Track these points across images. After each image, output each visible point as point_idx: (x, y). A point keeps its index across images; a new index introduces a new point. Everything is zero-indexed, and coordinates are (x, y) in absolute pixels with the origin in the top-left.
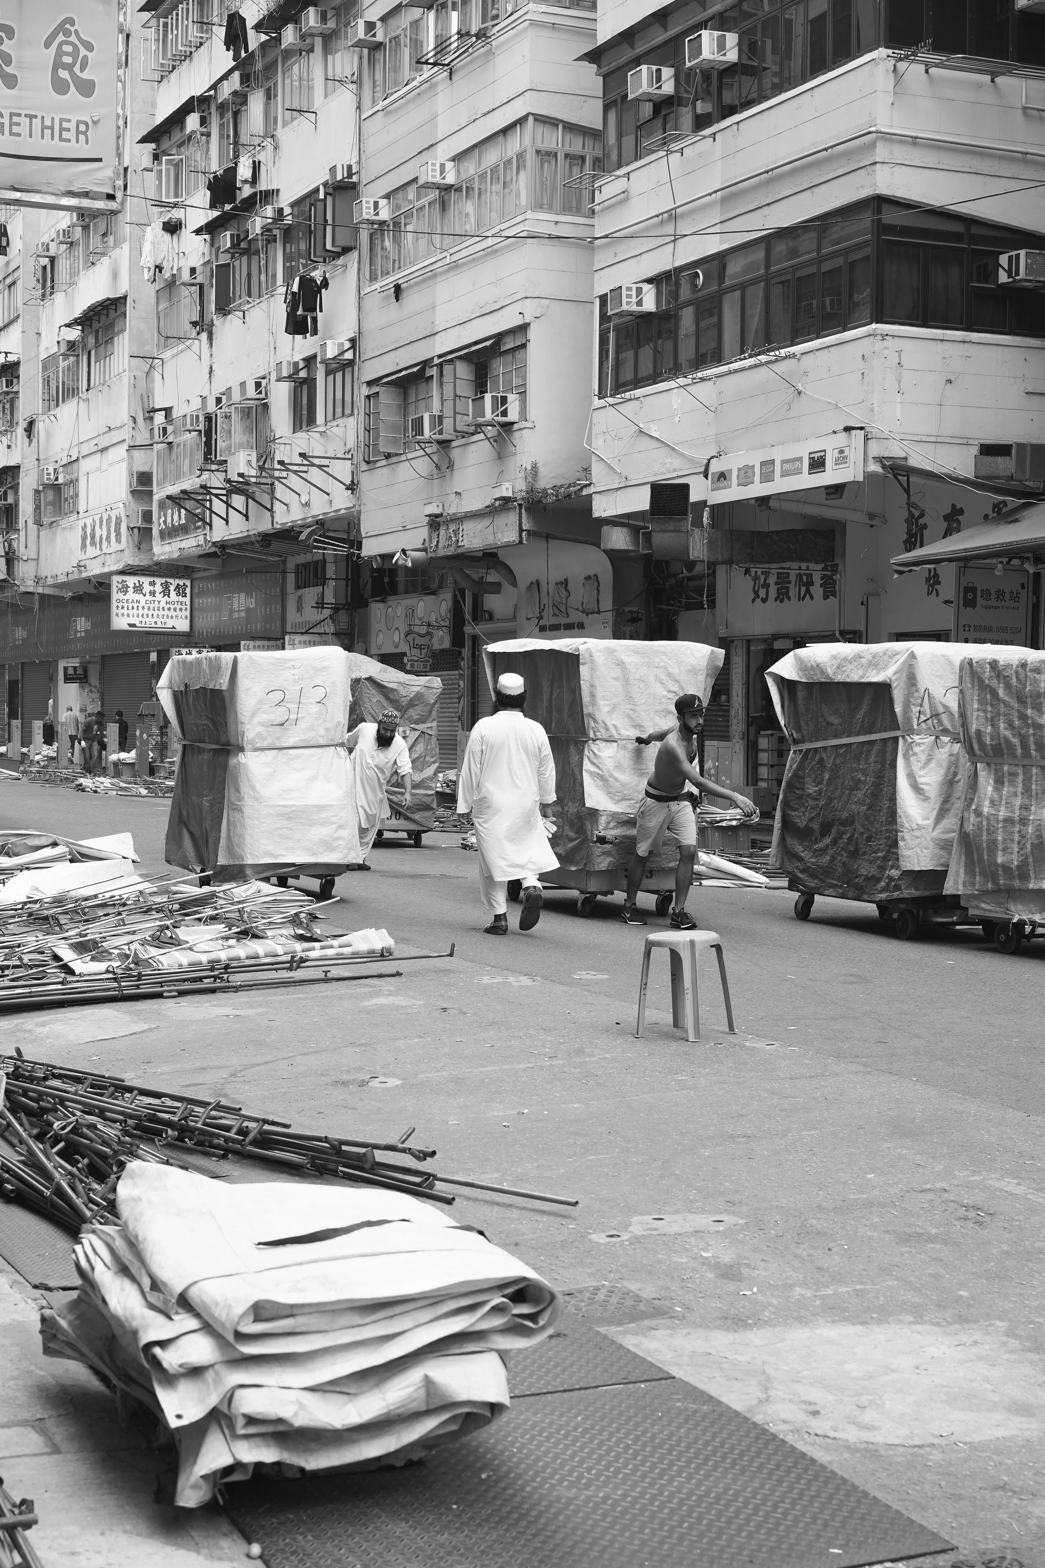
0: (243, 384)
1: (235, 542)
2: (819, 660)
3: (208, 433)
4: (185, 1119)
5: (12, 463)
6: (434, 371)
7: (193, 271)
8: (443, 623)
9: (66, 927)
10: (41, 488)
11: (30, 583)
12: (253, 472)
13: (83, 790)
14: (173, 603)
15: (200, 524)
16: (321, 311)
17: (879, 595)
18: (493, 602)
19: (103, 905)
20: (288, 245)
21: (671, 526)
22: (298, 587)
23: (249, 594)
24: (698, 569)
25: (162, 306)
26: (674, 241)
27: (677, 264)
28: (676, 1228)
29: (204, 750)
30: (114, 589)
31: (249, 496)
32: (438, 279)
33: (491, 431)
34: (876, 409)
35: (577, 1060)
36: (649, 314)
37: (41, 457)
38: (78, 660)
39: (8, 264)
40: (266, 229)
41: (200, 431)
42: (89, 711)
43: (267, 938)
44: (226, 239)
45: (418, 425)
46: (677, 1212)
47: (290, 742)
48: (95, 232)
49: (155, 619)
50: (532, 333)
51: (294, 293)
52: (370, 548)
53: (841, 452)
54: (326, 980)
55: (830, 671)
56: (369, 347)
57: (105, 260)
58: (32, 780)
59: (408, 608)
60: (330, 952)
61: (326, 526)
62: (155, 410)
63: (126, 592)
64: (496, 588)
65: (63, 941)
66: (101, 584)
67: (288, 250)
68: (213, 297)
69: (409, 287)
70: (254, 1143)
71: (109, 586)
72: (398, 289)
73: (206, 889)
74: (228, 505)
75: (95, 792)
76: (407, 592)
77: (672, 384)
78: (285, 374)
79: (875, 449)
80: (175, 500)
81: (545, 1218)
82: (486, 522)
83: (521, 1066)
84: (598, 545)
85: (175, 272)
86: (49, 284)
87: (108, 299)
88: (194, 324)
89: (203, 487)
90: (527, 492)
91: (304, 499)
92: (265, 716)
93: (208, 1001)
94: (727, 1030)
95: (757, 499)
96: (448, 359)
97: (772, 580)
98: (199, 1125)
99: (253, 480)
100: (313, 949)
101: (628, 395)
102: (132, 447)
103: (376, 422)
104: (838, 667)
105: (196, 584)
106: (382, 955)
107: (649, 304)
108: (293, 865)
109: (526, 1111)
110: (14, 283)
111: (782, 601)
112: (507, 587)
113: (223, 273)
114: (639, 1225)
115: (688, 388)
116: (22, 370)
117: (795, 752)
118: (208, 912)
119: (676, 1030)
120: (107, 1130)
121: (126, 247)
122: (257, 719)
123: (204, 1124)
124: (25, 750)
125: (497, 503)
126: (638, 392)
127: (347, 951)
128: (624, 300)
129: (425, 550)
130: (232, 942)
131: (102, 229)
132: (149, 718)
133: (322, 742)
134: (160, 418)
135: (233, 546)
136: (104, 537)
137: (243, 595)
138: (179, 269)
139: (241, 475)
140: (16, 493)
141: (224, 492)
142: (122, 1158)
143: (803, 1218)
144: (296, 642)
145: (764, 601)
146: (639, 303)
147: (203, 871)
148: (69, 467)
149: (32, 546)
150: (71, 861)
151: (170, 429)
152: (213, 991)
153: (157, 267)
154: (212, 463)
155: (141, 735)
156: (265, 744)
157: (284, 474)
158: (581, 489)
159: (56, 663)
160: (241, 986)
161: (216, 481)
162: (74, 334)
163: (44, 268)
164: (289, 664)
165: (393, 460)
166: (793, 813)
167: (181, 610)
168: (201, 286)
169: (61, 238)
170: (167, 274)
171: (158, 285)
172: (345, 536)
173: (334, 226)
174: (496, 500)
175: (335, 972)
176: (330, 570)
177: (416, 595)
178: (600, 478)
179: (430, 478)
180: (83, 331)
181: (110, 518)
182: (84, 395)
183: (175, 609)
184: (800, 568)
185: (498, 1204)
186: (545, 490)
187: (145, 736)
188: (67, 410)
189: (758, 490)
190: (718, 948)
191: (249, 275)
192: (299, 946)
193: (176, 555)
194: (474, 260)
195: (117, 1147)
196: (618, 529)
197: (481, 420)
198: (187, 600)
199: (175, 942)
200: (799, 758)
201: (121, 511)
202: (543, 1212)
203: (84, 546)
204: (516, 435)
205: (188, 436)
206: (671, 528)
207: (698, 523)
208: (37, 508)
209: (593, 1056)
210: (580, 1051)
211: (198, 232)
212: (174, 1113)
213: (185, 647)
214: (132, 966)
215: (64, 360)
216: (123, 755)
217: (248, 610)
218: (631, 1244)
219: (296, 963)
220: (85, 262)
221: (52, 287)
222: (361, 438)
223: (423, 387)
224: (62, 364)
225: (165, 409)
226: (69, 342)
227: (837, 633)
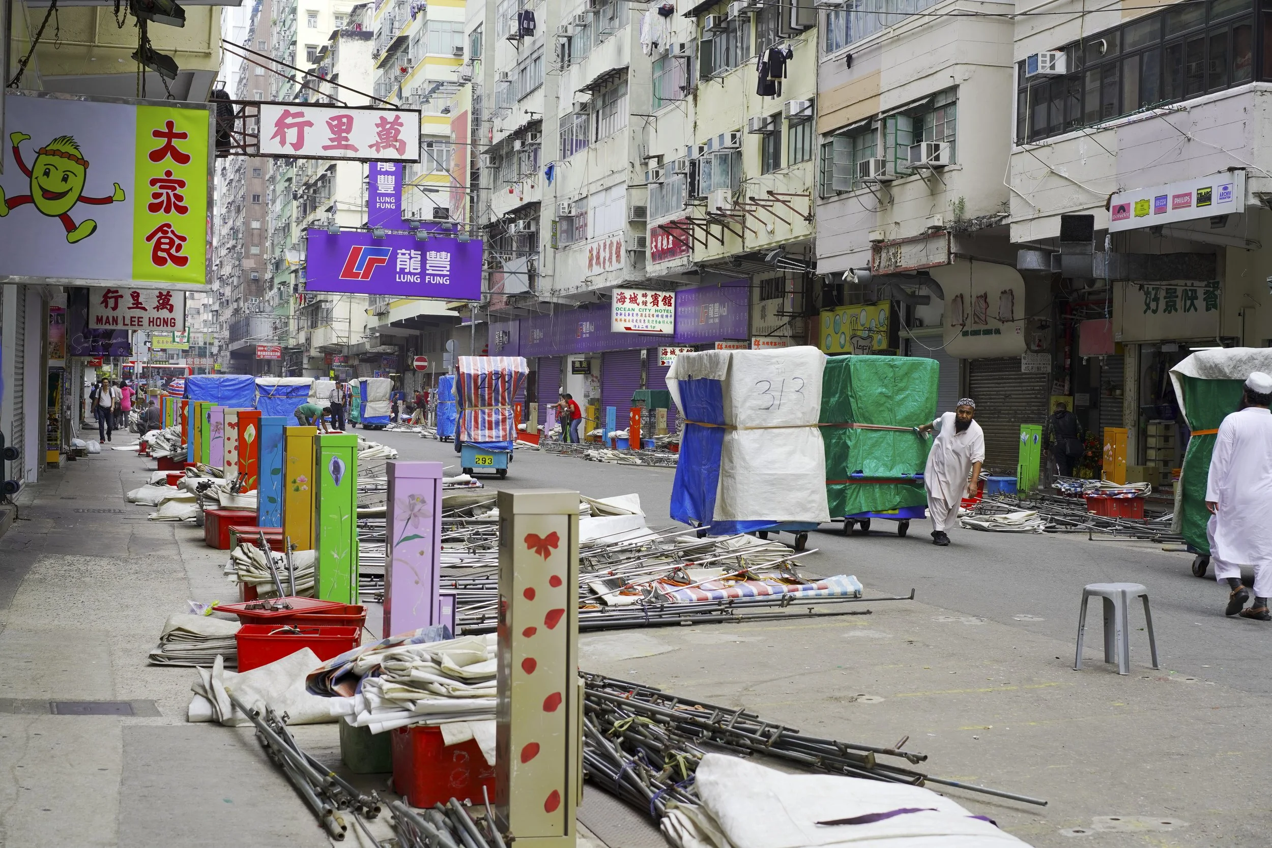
0: (721, 136)
1: (713, 263)
2: (1217, 362)
3: (693, 175)
4: (718, 722)
5: (535, 200)
6: (879, 125)
7: (682, 46)
8: (881, 329)
9: (596, 568)
10: (557, 219)
11: (548, 294)
12: (729, 207)
13: (591, 460)
14: (661, 311)
15: (684, 248)
16: (785, 77)
17: (1253, 307)
18: (922, 311)
19: (623, 551)
20: (760, 26)
21: (1078, 250)
22: (762, 299)
23: (722, 304)
24: (1098, 285)
25: (657, 75)
26: (1082, 16)
27: (1084, 35)
28: (1131, 828)
29: (704, 428)
30: (614, 300)
31: (725, 226)
32: (883, 50)
33: (925, 173)
34: (1256, 153)
35: (1028, 687)
36: (1060, 77)
37: (558, 195)
38: (583, 356)
39: (534, 42)
40: (743, 12)
41: (686, 174)
42: (592, 397)
43: (759, 580)
44: (710, 20)
45: (865, 168)
46: (1129, 814)
47: (774, 423)
48: (604, 16)
49: (647, 324)
50: (961, 93)
51: (764, 63)
52: (823, 268)
53: (1225, 188)
54: (810, 616)
55: (1227, 371)
56: (825, 105)
57: (612, 39)
58: (549, 451)
59: (852, 316)
60: (811, 593)
61: (787, 250)
62: (650, 158)
63: (624, 302)
64: (926, 300)
65: (597, 579)
66: (603, 295)
67: (759, 29)
68: (698, 67)
69: (858, 57)
70: (775, 745)
71: (610, 297)
72: (850, 59)
73: (704, 540)
74: (708, 233)
75: (600, 461)
76: (851, 303)
77: (1080, 133)
78: (756, 127)
79: (1254, 186)
80: (666, 229)
81: (1020, 815)
82: (920, 247)
83: (982, 690)
84: (1015, 266)
85: (668, 47)
86: (566, 58)
87: (614, 70)
88: (682, 88)
89: (688, 218)
90: (955, 222)
91: (770, 228)
92: (755, 402)
93: (717, 630)
94: (1151, 666)
95: (1151, 228)
96: (891, 114)
97: (1162, 294)
98: (730, 728)
99: (728, 213)
100: (797, 590)
101: (1042, 142)
102: (630, 187)
103: (830, 166)
104: (1234, 367)
105: (679, 296)
106: (856, 597)
107: (1061, 68)
108: (775, 522)
109: (991, 727)
110: (539, 58)
111: (1170, 312)
112: (935, 299)
113: (706, 48)
114: (1100, 823)
115: (1093, 136)
116: (544, 126)
117: (1194, 437)
118: (709, 559)
119: (1107, 665)
120: (656, 729)
121: (629, 28)
122: (748, 404)
123: (733, 727)
124: (540, 427)
125: (930, 231)
126: (1050, 140)
127: (824, 592)
128: (1040, 64)
129: (869, 269)
130: (732, 583)
131: (610, 15)
132: (641, 402)
133: (799, 423)
134: (653, 163)
135: (711, 266)
136: (607, 258)
137: (717, 305)
138: (671, 45)
139: (719, 209)
140: (538, 223)
141: (705, 222)
142: (673, 752)
143: (1238, 824)
144: (761, 343)
145: (1154, 312)
146: (1053, 67)
147: (700, 525)
148: (580, 203)
149: (549, 265)
150: (592, 515)
151: (661, 172)
152: (720, 621)
153: (653, 43)
154: (695, 199)
155: (634, 416)
156: (754, 424)
157: (754, 208)
158: (1001, 220)
159: (566, 358)
160: (742, 618)
161: (698, 213)
162: (586, 97)
163: (563, 45)
164: (774, 360)
165: (844, 196)
166: (1192, 488)
167: (667, 316)
168: (689, 58)
169: (577, 22)
170: (661, 49)
171: (655, 57)
172: (801, 258)
173: (797, 8)
174: (929, 228)
175: (817, 609)
176: (789, 287)
177: (859, 305)
178: (1017, 211)
179: (874, 211)
180: (593, 95)
181: (612, 243)
182: (593, 146)
183: (662, 316)
184: (1186, 285)
185: (978, 802)
186: (970, 220)
187: (637, 417)
188: (579, 158)
189: (1153, 220)
190: (1145, 598)
191: (728, 49)
192: (785, 588)
193: (664, 273)
194: (913, 34)
195: (668, 743)
196: (1032, 252)
197: (917, 164)
198: (672, 308)
199: (686, 582)
200: (1198, 442)
201: (621, 237)
202: (1017, 810)
203: (590, 265)
204: (947, 176)
205: (676, 177)
206: (1078, 251)
207: (1101, 247)
208: (554, 236)
209: (1040, 684)
210: (1030, 680)
211: (686, 15)
212: (708, 718)
213: (669, 346)
214: (653, 600)
215: (577, 118)
216: (619, 433)
217: (721, 317)
218: (1095, 839)
219: (787, 601)
220: (596, 41)
221: (569, 61)
222: (818, 179)
223: (869, 136)
224: (576, 121)
225: (658, 157)
226: (582, 104)
227: (1218, 339)
